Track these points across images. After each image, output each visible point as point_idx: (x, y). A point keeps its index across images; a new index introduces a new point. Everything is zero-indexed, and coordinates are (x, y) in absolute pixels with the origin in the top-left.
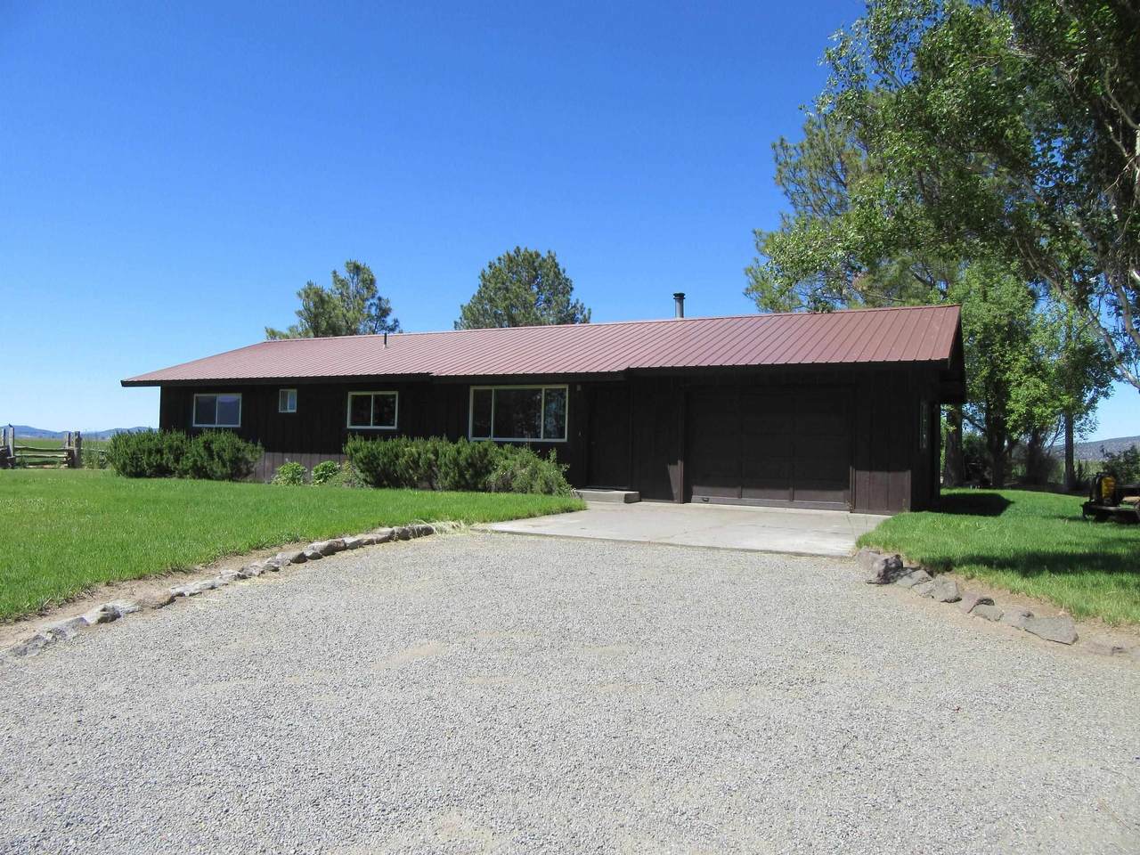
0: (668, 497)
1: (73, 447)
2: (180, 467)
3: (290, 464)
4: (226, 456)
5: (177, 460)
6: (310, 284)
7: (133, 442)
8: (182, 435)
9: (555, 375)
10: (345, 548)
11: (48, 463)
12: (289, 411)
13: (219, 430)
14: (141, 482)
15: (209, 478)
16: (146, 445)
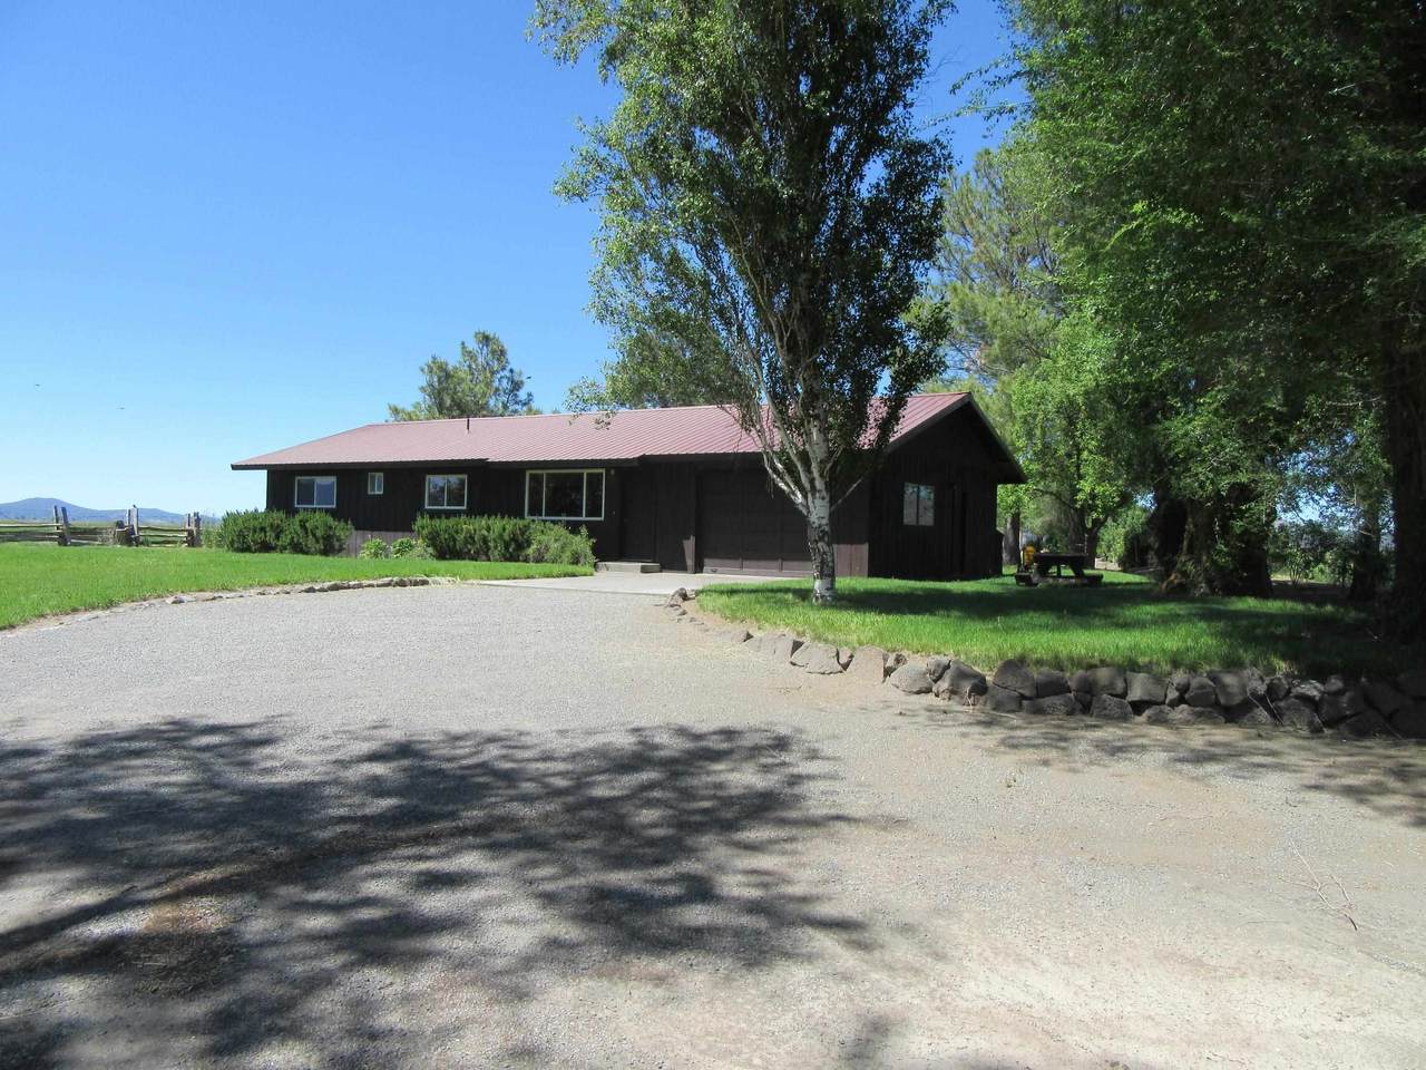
0: (682, 568)
1: (193, 527)
2: (280, 543)
3: (374, 540)
4: (319, 533)
5: (277, 537)
6: (434, 358)
7: (240, 522)
8: (282, 515)
9: (584, 461)
10: (349, 587)
11: (169, 542)
12: (377, 493)
13: (314, 510)
14: (248, 556)
15: (306, 553)
16: (252, 523)
